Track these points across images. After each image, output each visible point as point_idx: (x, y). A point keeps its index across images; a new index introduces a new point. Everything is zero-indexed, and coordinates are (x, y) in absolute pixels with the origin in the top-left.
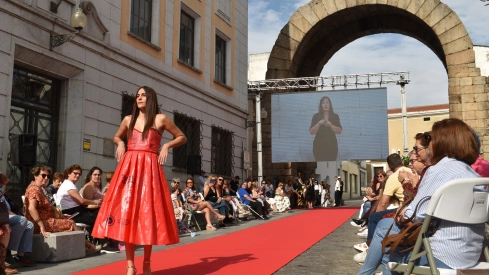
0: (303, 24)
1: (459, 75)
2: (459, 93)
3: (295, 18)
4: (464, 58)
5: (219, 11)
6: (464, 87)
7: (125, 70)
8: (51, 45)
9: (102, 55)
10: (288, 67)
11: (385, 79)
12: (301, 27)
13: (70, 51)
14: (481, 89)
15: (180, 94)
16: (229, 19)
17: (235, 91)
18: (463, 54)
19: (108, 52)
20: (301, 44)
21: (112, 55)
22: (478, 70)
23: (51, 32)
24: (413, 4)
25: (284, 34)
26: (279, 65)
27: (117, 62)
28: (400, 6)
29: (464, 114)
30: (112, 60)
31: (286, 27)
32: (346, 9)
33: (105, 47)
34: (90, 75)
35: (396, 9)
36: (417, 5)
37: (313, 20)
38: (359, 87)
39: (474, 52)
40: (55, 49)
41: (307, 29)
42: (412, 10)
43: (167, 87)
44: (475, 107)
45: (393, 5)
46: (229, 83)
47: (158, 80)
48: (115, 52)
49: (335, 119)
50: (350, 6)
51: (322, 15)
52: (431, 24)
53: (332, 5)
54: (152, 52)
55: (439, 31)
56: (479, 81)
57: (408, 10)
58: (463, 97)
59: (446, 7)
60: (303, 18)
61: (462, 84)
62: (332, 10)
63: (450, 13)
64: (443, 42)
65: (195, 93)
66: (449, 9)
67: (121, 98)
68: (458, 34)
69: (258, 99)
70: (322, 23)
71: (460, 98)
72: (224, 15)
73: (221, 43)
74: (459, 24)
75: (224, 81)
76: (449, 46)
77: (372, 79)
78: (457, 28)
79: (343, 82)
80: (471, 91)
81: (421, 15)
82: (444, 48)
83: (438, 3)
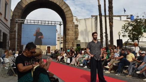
1: (69, 23)
10: (20, 15)
11: (56, 23)
12: (25, 3)
14: (74, 28)
17: (8, 21)
18: (71, 18)
20: (24, 8)
22: (74, 23)
24: (58, 2)
25: (19, 4)
28: (55, 2)
29: (70, 34)
35: (54, 2)
36: (59, 2)
37: (29, 1)
38: (49, 24)
39: (73, 18)
42: (58, 4)
44: (73, 32)
45: (53, 1)
46: (6, 18)
52: (63, 8)
55: (65, 11)
56: (74, 26)
58: (70, 29)
59: (67, 4)
61: (70, 26)
63: (68, 6)
64: (66, 14)
69: (17, 25)
70: (31, 3)
71: (69, 30)
74: (70, 10)
77: (53, 23)
78: (69, 11)
79: (44, 22)
80: (72, 28)
81: (60, 6)
82: (66, 15)
83: (65, 3)
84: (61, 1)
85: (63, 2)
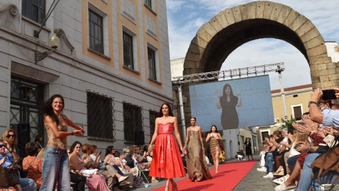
0: (207, 35)
1: (317, 63)
2: (318, 75)
3: (200, 32)
4: (319, 51)
5: (149, 30)
6: (321, 70)
7: (87, 74)
8: (36, 60)
9: (71, 65)
10: (198, 66)
11: (267, 69)
12: (204, 38)
13: (49, 64)
14: (334, 72)
15: (127, 89)
16: (155, 36)
17: (163, 85)
18: (318, 49)
19: (75, 63)
20: (206, 49)
21: (78, 65)
22: (330, 59)
23: (35, 51)
24: (281, 16)
25: (194, 43)
26: (191, 66)
27: (82, 69)
28: (272, 19)
30: (78, 68)
31: (195, 39)
32: (235, 24)
33: (73, 60)
34: (63, 79)
35: (269, 21)
36: (283, 17)
37: (213, 33)
39: (325, 47)
40: (39, 63)
41: (209, 39)
42: (280, 21)
43: (117, 85)
44: (330, 83)
45: (267, 18)
46: (158, 80)
47: (111, 80)
48: (80, 63)
49: (235, 99)
50: (237, 21)
51: (219, 29)
52: (294, 29)
53: (225, 22)
54: (105, 61)
55: (300, 34)
56: (331, 66)
57: (278, 21)
58: (321, 78)
59: (304, 17)
60: (206, 32)
61: (320, 69)
62: (225, 25)
63: (307, 21)
64: (303, 41)
65: (136, 88)
66: (306, 18)
67: (86, 94)
68: (313, 35)
69: (180, 89)
70: (219, 34)
71: (319, 79)
72: (152, 33)
73: (151, 52)
74: (314, 28)
75: (156, 78)
76: (308, 43)
77: (258, 70)
78: (312, 31)
79: (238, 73)
80: (326, 73)
81: (287, 24)
82: (305, 45)
83: (298, 15)
84: (288, 13)
85: (293, 14)
